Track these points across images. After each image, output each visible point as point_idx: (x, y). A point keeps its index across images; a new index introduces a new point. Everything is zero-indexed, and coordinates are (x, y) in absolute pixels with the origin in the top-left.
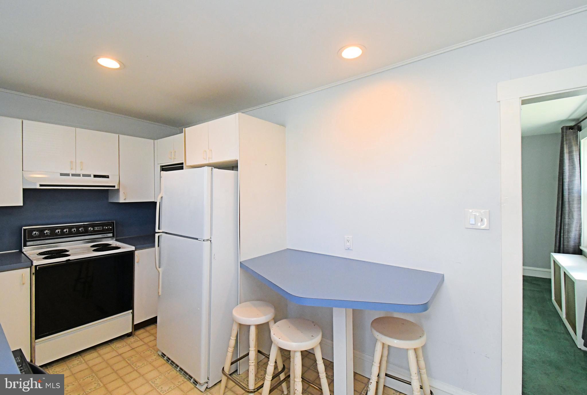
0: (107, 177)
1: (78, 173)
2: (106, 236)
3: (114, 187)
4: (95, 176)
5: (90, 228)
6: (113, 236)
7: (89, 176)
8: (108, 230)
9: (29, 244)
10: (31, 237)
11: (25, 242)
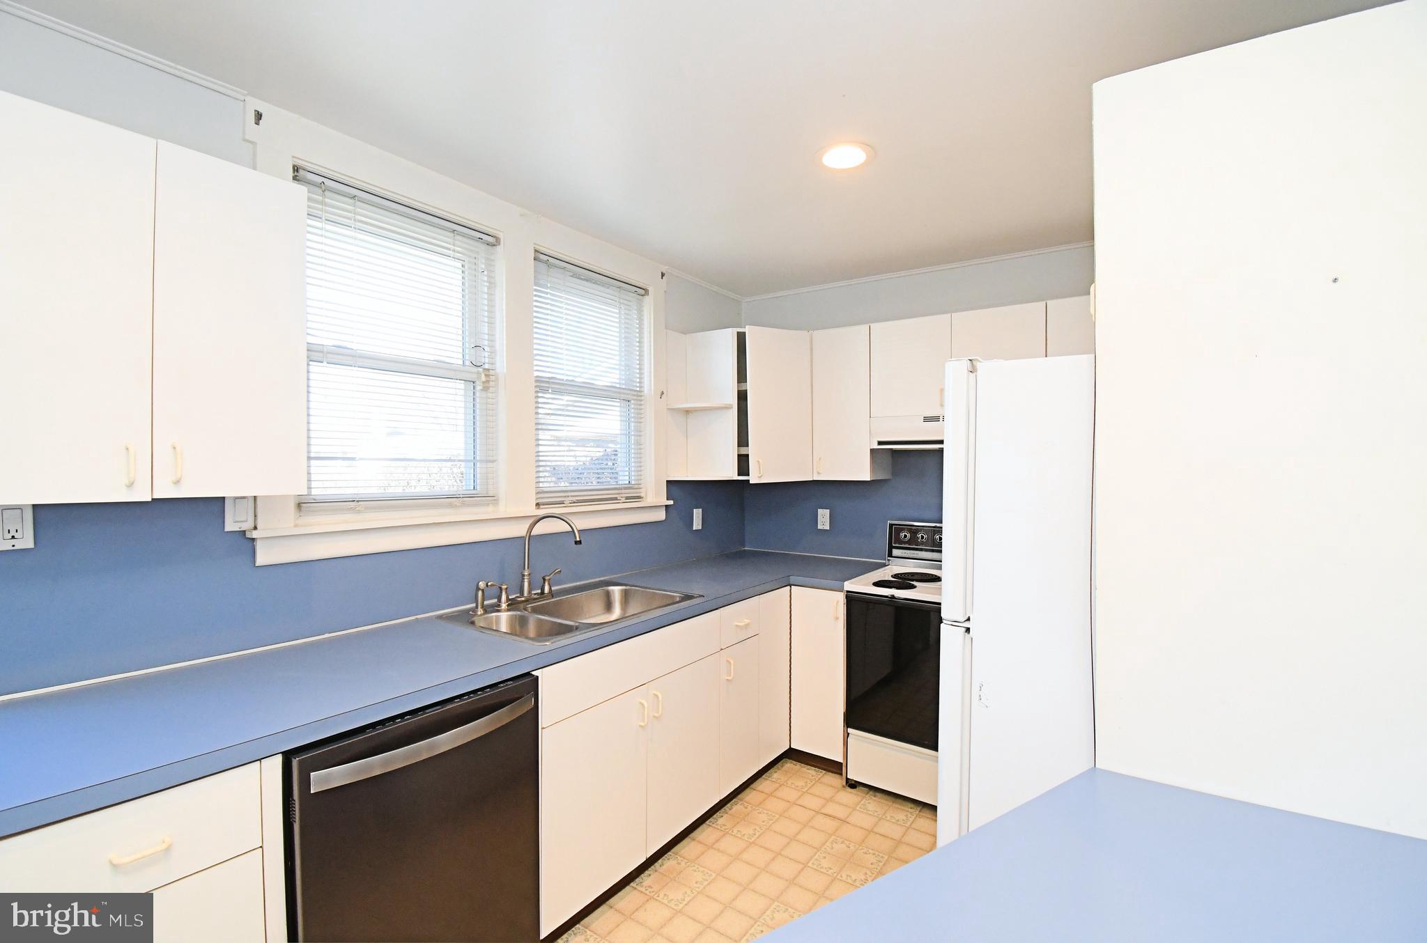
9: (896, 552)
10: (898, 540)
11: (891, 548)
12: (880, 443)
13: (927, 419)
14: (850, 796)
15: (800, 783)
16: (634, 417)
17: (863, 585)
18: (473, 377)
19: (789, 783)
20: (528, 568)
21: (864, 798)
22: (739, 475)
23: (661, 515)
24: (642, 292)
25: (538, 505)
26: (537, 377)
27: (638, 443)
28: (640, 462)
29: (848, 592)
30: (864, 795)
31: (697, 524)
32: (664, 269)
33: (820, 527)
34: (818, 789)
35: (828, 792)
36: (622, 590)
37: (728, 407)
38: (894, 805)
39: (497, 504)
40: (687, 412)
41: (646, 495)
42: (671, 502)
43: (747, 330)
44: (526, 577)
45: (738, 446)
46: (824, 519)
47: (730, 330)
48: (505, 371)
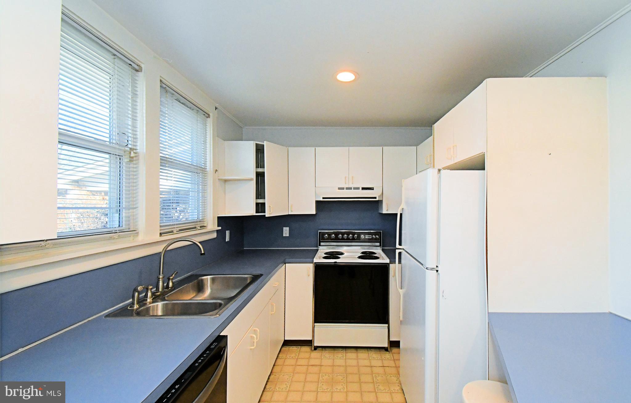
0: (371, 189)
1: (350, 186)
2: (374, 245)
3: (375, 198)
4: (363, 189)
5: (362, 236)
6: (380, 246)
7: (358, 188)
8: (376, 239)
9: (322, 244)
10: (323, 238)
11: (320, 242)
12: (323, 198)
13: (339, 189)
14: (316, 354)
15: (293, 355)
16: (201, 182)
17: (319, 259)
18: (122, 153)
19: (288, 356)
20: (162, 274)
21: (322, 352)
22: (256, 213)
23: (215, 235)
24: (207, 115)
25: (161, 234)
26: (161, 156)
27: (203, 197)
28: (204, 207)
29: (315, 263)
30: (322, 351)
31: (227, 239)
32: (217, 105)
33: (284, 235)
34: (302, 355)
35: (307, 355)
36: (211, 278)
37: (252, 180)
38: (335, 352)
39: (137, 235)
40: (226, 181)
41: (207, 225)
42: (220, 228)
43: (265, 143)
44: (161, 280)
45: (256, 199)
46: (286, 231)
47: (252, 142)
48: (145, 151)
